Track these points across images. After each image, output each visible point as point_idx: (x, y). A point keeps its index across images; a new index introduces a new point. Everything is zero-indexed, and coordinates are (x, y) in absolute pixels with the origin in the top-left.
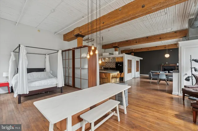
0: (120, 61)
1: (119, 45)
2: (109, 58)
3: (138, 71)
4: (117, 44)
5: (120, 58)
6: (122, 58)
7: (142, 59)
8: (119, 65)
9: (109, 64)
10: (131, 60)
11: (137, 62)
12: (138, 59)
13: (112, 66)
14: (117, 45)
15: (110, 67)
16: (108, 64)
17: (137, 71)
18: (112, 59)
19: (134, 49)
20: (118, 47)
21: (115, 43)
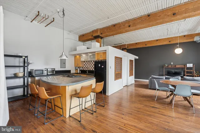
1: (101, 34)
4: (99, 32)
5: (102, 55)
6: (105, 53)
8: (99, 65)
9: (88, 65)
10: (121, 58)
11: (131, 61)
13: (90, 68)
14: (99, 34)
15: (89, 70)
16: (86, 65)
17: (131, 74)
18: (92, 57)
19: (126, 44)
20: (102, 38)
21: (96, 31)
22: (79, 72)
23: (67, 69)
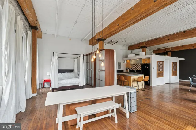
0: (147, 62)
1: (146, 45)
2: (135, 59)
3: (176, 75)
4: (144, 44)
5: (147, 60)
6: (149, 59)
7: (183, 59)
8: (145, 67)
9: (136, 66)
10: (163, 62)
12: (176, 60)
13: (137, 69)
15: (137, 70)
16: (134, 66)
18: (139, 61)
20: (146, 47)
21: (142, 43)
22: (129, 71)
23: (121, 69)
